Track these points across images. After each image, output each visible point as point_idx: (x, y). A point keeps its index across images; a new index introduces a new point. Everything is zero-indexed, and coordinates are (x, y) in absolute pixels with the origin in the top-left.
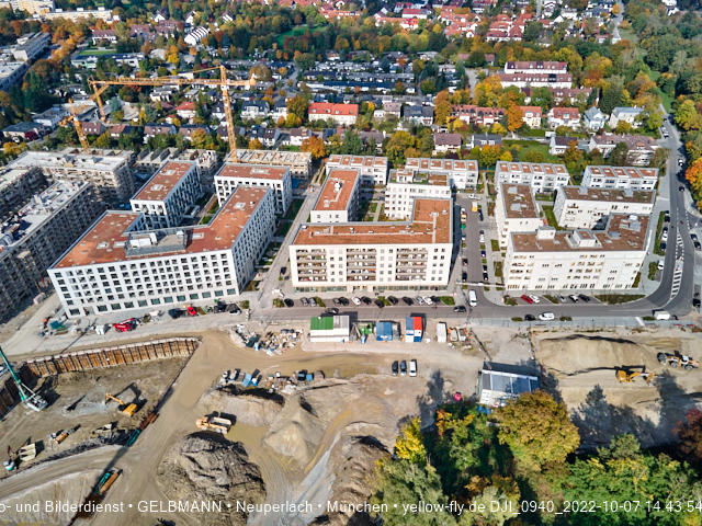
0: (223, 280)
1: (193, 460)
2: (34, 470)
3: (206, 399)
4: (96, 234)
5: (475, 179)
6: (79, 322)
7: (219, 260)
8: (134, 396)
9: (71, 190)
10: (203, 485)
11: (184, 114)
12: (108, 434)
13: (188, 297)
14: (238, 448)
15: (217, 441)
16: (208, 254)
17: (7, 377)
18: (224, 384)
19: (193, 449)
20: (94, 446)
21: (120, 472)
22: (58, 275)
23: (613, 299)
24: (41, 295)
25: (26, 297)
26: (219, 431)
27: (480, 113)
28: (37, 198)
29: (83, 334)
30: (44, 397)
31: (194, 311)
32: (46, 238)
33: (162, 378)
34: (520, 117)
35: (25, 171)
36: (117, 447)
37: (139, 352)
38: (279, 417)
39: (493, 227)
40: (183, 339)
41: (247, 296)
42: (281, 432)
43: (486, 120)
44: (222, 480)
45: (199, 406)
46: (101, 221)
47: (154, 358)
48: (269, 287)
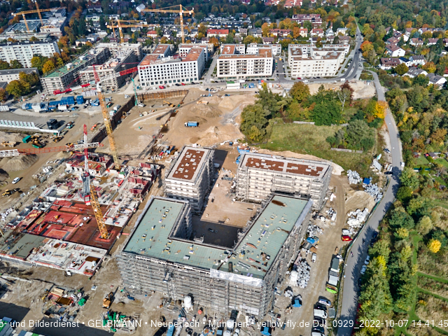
0: (193, 74)
4: (147, 59)
5: (280, 50)
6: (145, 87)
7: (193, 65)
11: (152, 35)
13: (181, 80)
16: (189, 62)
23: (328, 78)
24: (128, 82)
27: (282, 32)
29: (148, 90)
31: (184, 85)
34: (299, 32)
35: (103, 49)
37: (169, 93)
39: (288, 64)
40: (184, 90)
41: (201, 81)
43: (285, 35)
47: (173, 97)
48: (208, 79)
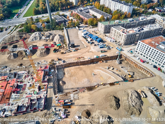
1: (132, 95)
2: (110, 71)
3: (145, 88)
4: (154, 39)
6: (135, 54)
8: (132, 75)
9: (158, 27)
10: (130, 101)
12: (123, 76)
13: (161, 66)
14: (142, 103)
15: (139, 97)
17: (118, 54)
18: (151, 89)
19: (134, 93)
20: (120, 76)
21: (120, 84)
22: (140, 43)
24: (134, 44)
25: (131, 43)
26: (141, 96)
28: (149, 25)
29: (134, 56)
30: (120, 62)
31: (160, 69)
32: (144, 34)
33: (140, 76)
35: (152, 18)
36: (123, 80)
38: (157, 107)
40: (151, 73)
42: (154, 110)
44: (134, 104)
45: (142, 88)
46: (158, 37)
47: (142, 71)
